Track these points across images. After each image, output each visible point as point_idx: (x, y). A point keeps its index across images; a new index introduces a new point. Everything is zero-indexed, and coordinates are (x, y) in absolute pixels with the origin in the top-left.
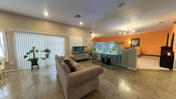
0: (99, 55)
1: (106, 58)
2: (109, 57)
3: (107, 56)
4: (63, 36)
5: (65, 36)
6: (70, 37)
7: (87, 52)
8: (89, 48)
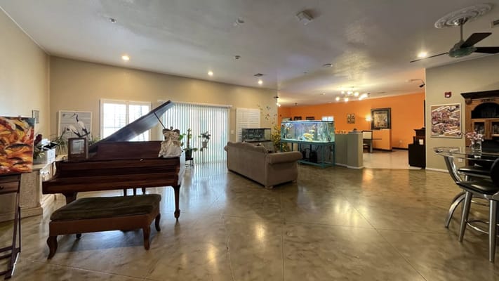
0: (295, 145)
1: (308, 151)
2: (314, 148)
3: (311, 146)
4: (226, 108)
5: (229, 107)
6: (238, 109)
7: (270, 141)
8: (273, 132)
